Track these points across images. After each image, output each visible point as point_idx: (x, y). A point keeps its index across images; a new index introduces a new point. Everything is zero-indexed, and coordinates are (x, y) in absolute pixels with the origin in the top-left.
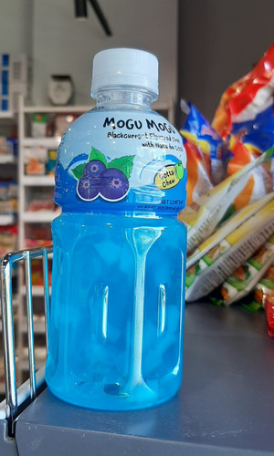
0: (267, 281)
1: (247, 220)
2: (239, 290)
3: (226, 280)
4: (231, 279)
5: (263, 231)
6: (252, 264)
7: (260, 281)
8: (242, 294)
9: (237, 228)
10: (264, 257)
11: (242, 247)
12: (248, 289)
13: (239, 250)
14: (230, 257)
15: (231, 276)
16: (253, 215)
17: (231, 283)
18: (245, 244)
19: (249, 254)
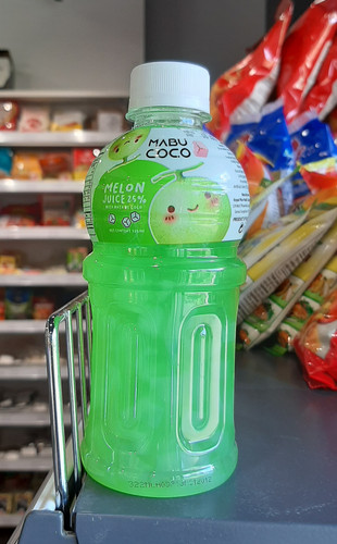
0: (291, 320)
1: (271, 250)
2: (261, 332)
3: (245, 321)
4: (251, 318)
5: (288, 263)
6: (275, 302)
7: (284, 321)
8: (264, 336)
9: (260, 260)
10: (290, 293)
11: (265, 282)
12: (271, 330)
13: (262, 286)
14: (252, 294)
15: (250, 315)
16: (278, 245)
17: (251, 324)
18: (268, 279)
19: (271, 289)
